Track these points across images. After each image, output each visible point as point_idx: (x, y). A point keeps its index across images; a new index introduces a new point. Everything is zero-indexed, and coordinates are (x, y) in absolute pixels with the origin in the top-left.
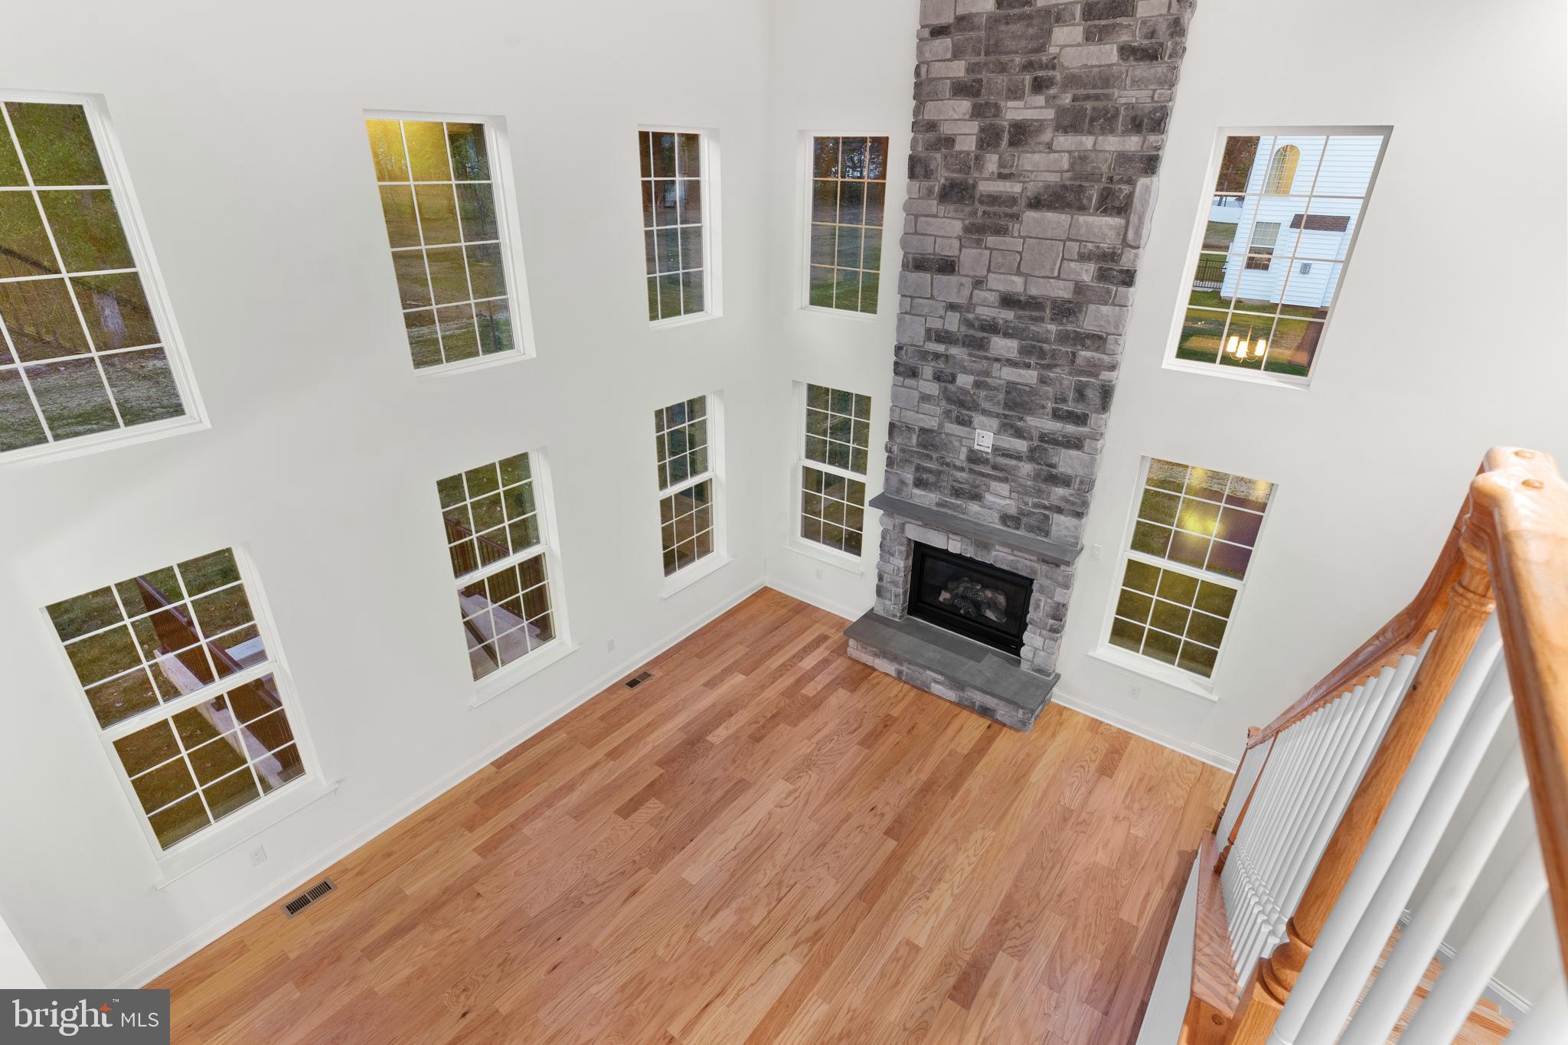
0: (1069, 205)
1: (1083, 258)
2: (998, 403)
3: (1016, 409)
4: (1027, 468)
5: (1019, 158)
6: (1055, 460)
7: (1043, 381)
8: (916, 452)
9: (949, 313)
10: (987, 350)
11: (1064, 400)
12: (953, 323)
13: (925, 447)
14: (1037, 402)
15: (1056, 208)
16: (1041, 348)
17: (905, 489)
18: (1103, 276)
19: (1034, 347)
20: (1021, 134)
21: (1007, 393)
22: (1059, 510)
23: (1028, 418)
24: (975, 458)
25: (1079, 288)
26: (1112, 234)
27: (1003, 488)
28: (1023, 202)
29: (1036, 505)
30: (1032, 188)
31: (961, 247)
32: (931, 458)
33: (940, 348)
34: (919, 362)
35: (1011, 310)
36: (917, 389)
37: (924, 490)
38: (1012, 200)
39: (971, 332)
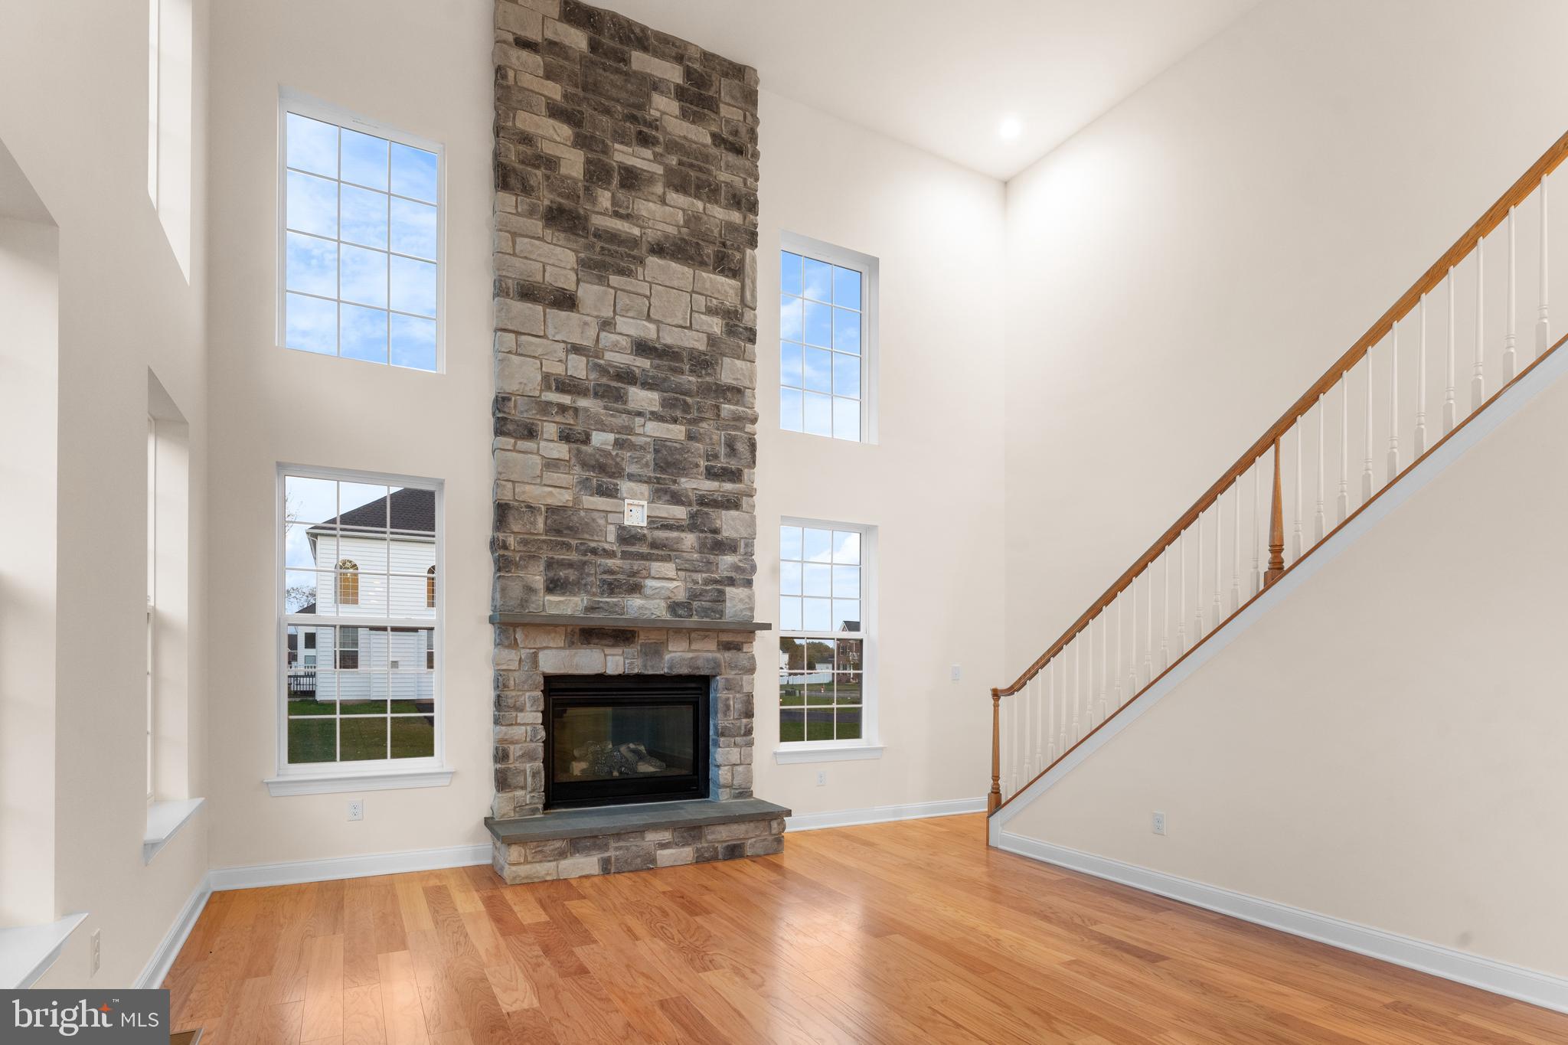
0: (692, 259)
1: (710, 311)
2: (647, 465)
3: (670, 471)
4: (689, 539)
5: (633, 202)
6: (718, 524)
7: (690, 437)
8: (544, 541)
9: (572, 356)
10: (625, 403)
11: (716, 456)
12: (578, 367)
13: (559, 532)
14: (690, 459)
15: (678, 258)
16: (685, 401)
17: (534, 598)
18: (731, 330)
19: (677, 399)
20: (631, 179)
21: (656, 451)
22: (731, 582)
23: (683, 480)
24: (627, 536)
25: (712, 340)
26: (731, 292)
27: (668, 569)
28: (644, 248)
29: (707, 582)
30: (652, 235)
31: (578, 281)
32: (568, 547)
33: (566, 399)
34: (538, 417)
35: (647, 358)
36: (538, 453)
37: (563, 594)
38: (635, 242)
39: (604, 380)
